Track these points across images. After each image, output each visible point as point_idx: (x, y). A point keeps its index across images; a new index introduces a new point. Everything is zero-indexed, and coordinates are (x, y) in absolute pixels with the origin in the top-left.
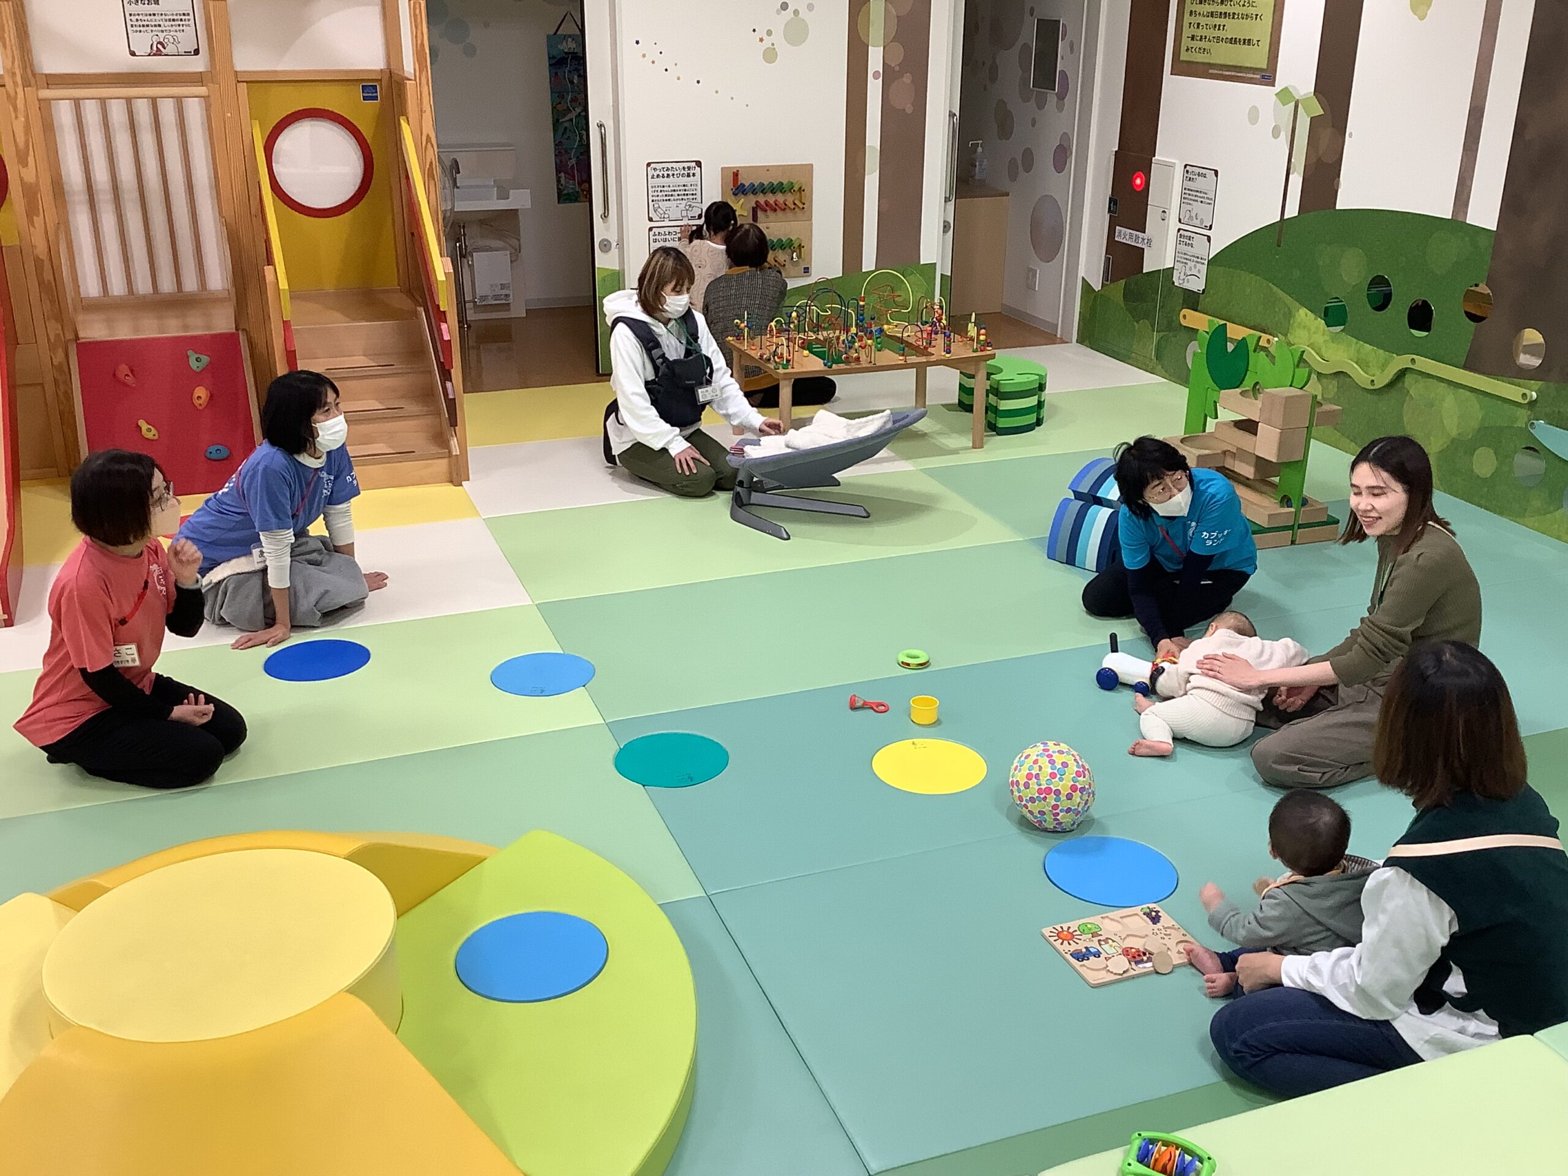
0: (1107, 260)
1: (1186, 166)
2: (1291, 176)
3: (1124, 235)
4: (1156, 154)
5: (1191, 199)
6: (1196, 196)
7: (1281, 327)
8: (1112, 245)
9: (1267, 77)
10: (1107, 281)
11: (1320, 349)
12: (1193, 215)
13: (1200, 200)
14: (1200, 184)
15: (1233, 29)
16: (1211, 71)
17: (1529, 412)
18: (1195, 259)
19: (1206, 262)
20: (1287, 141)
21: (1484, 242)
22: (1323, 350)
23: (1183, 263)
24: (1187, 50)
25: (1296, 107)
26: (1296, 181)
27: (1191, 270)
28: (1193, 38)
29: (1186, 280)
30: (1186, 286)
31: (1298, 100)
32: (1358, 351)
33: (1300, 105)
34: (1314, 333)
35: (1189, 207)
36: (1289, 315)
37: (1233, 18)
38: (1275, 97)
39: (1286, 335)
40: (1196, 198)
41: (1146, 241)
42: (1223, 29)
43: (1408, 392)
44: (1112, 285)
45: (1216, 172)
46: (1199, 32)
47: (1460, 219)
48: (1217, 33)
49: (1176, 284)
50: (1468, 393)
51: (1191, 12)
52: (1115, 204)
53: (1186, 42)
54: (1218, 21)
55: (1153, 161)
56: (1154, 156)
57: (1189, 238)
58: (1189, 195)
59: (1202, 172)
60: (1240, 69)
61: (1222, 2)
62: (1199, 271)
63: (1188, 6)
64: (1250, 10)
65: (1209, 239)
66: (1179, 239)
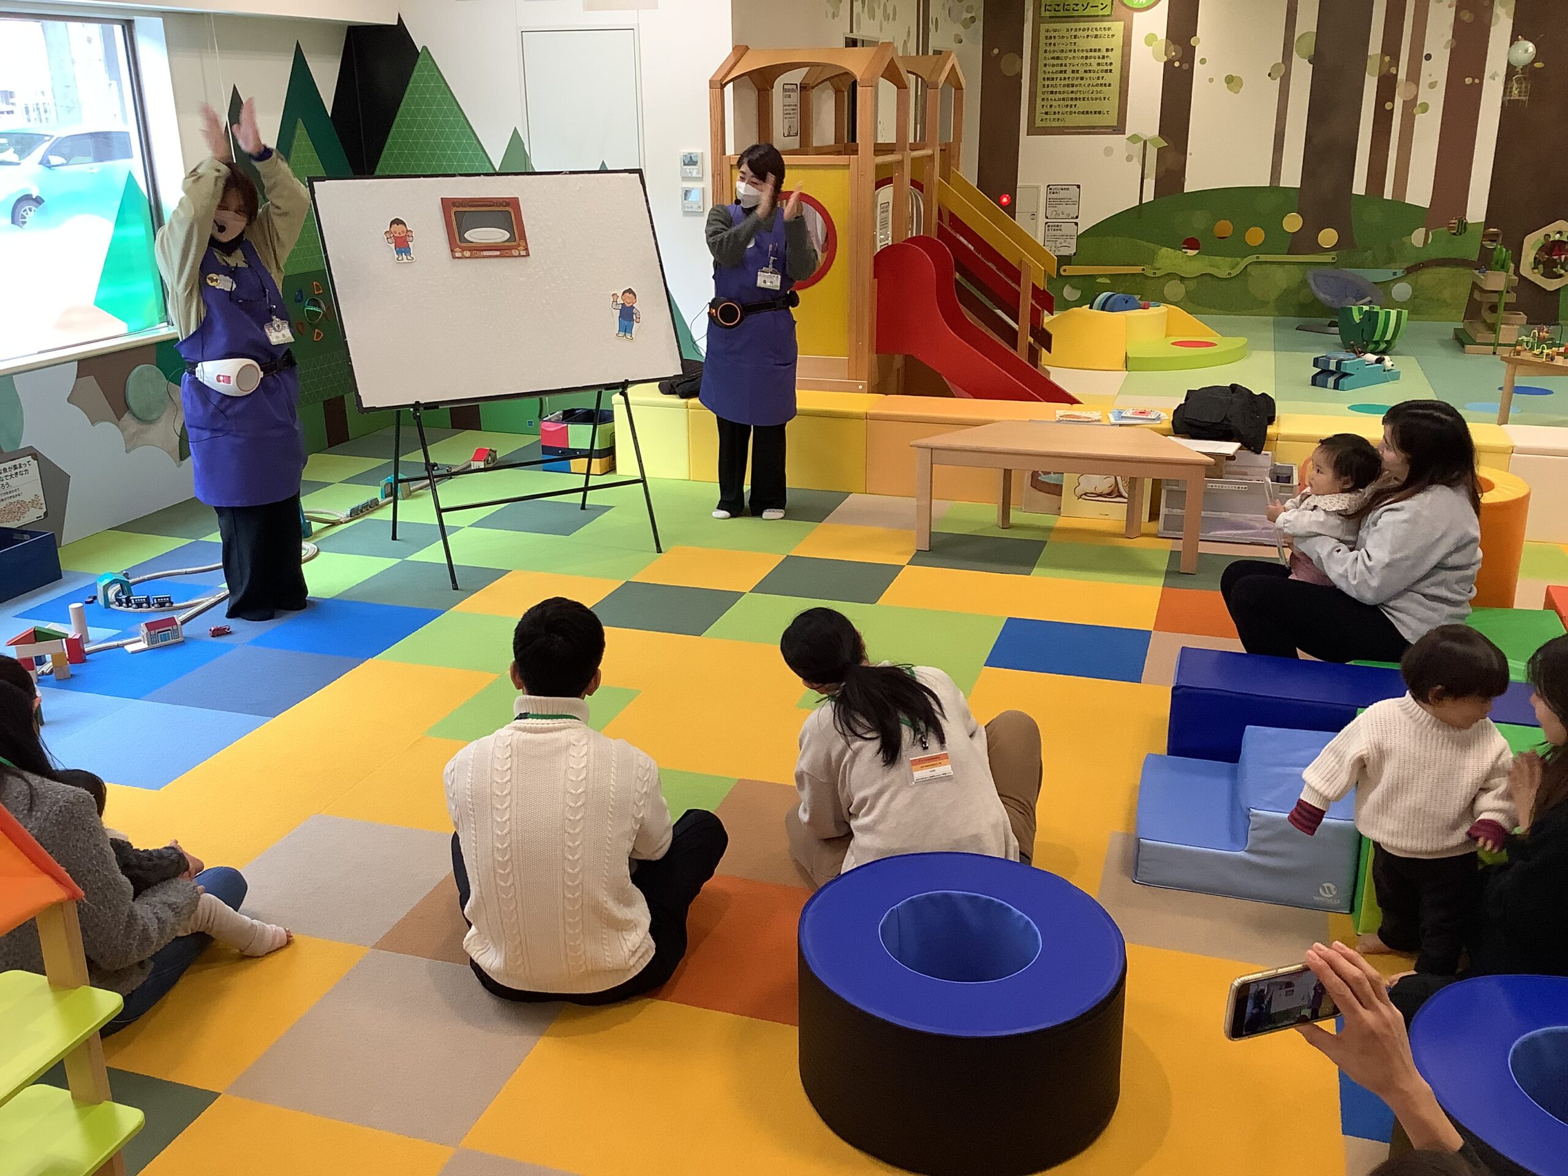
1: (1048, 186)
2: (1145, 180)
4: (1019, 182)
6: (1060, 201)
7: (1149, 259)
9: (1119, 128)
11: (1181, 266)
12: (1060, 212)
13: (1063, 203)
14: (1063, 194)
15: (1082, 106)
16: (1068, 131)
17: (1335, 266)
18: (1065, 237)
19: (1076, 237)
20: (1139, 163)
21: (1292, 194)
22: (1184, 266)
23: (1052, 241)
24: (1042, 120)
25: (1145, 144)
26: (1150, 184)
27: (1061, 243)
28: (1048, 113)
29: (1057, 250)
30: (1057, 253)
31: (1146, 140)
33: (1148, 143)
34: (1175, 259)
35: (1056, 209)
36: (1155, 253)
37: (1083, 100)
38: (1126, 140)
39: (1152, 265)
40: (1061, 203)
42: (1075, 107)
43: (1250, 274)
45: (1078, 186)
46: (1053, 109)
47: (1275, 185)
48: (1068, 109)
50: (1292, 265)
51: (1044, 99)
53: (1041, 116)
54: (1070, 103)
55: (1017, 187)
56: (1017, 183)
57: (1058, 226)
58: (1055, 202)
59: (1065, 188)
60: (1094, 127)
61: (1072, 92)
62: (1069, 243)
63: (1040, 96)
64: (1099, 95)
65: (1076, 224)
66: (1047, 228)
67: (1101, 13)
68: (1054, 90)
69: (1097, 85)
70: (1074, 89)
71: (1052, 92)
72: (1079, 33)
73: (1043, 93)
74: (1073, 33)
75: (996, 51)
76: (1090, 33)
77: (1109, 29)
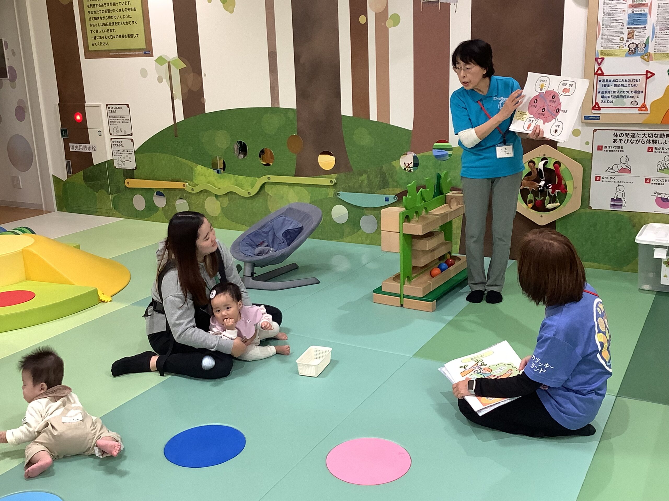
0: (68, 163)
1: (107, 105)
2: (174, 101)
3: (75, 147)
4: (86, 102)
5: (115, 122)
6: (118, 119)
7: (189, 177)
8: (68, 153)
9: (148, 52)
10: (71, 174)
11: (214, 184)
12: (119, 129)
13: (120, 121)
14: (118, 113)
15: (119, 30)
16: (111, 54)
17: (334, 189)
18: (126, 152)
19: (133, 153)
20: (168, 84)
21: (291, 115)
22: (216, 184)
23: (118, 156)
24: (93, 44)
26: (179, 103)
27: (124, 158)
28: (95, 38)
29: (123, 164)
30: (123, 167)
31: (169, 62)
32: (236, 180)
33: (171, 64)
34: (208, 176)
35: (116, 126)
36: (192, 170)
37: (119, 24)
38: (155, 62)
39: (192, 181)
40: (118, 121)
41: (91, 148)
42: (114, 31)
43: (268, 194)
44: (75, 176)
45: (128, 106)
46: (98, 35)
47: (276, 106)
48: (109, 34)
49: (116, 168)
50: (300, 188)
51: (91, 25)
52: (65, 131)
53: (91, 41)
54: (109, 28)
55: (85, 105)
56: (85, 103)
57: (119, 142)
58: (113, 119)
59: (119, 106)
60: (130, 50)
61: (109, 17)
62: (130, 158)
63: (88, 23)
64: (129, 20)
65: (132, 140)
66: (112, 144)
68: (97, 15)
69: (126, 10)
70: (110, 14)
71: (96, 18)
73: (90, 19)
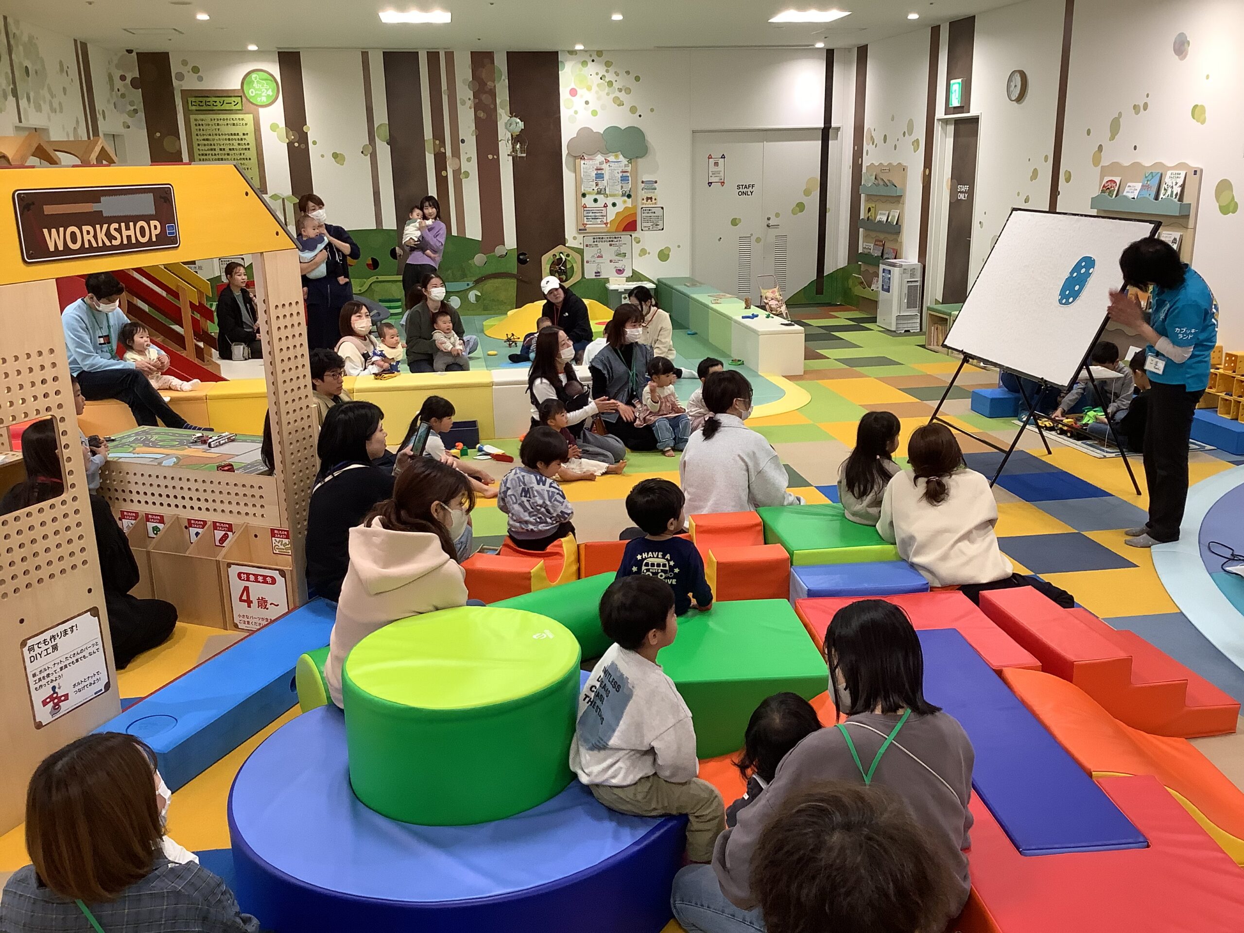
9: (262, 190)
20: (282, 214)
25: (283, 200)
31: (283, 198)
33: (285, 200)
38: (269, 198)
47: (380, 228)
67: (234, 108)
69: (240, 159)
72: (220, 122)
74: (216, 122)
75: (158, 134)
76: (228, 122)
77: (243, 119)
